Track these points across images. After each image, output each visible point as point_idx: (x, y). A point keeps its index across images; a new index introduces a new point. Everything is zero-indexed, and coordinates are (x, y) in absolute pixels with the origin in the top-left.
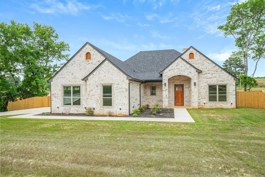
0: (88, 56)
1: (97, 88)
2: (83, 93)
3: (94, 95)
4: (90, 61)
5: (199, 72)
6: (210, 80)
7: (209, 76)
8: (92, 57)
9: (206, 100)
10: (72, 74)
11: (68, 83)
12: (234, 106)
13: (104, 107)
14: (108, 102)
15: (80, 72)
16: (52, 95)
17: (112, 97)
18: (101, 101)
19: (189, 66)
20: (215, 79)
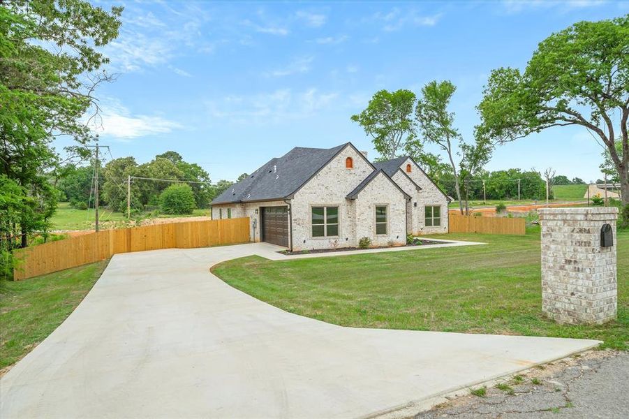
0: (349, 162)
1: (369, 210)
2: (343, 218)
3: (365, 220)
4: (352, 171)
5: (418, 188)
6: (426, 200)
7: (426, 194)
8: (355, 164)
9: (423, 225)
10: (327, 188)
11: (319, 202)
12: (446, 231)
13: (378, 235)
14: (381, 229)
15: (338, 186)
16: (293, 221)
17: (388, 222)
18: (374, 229)
19: (408, 181)
20: (430, 199)
